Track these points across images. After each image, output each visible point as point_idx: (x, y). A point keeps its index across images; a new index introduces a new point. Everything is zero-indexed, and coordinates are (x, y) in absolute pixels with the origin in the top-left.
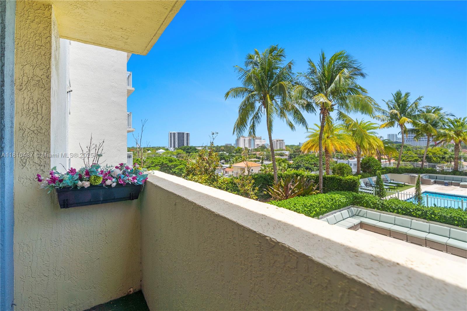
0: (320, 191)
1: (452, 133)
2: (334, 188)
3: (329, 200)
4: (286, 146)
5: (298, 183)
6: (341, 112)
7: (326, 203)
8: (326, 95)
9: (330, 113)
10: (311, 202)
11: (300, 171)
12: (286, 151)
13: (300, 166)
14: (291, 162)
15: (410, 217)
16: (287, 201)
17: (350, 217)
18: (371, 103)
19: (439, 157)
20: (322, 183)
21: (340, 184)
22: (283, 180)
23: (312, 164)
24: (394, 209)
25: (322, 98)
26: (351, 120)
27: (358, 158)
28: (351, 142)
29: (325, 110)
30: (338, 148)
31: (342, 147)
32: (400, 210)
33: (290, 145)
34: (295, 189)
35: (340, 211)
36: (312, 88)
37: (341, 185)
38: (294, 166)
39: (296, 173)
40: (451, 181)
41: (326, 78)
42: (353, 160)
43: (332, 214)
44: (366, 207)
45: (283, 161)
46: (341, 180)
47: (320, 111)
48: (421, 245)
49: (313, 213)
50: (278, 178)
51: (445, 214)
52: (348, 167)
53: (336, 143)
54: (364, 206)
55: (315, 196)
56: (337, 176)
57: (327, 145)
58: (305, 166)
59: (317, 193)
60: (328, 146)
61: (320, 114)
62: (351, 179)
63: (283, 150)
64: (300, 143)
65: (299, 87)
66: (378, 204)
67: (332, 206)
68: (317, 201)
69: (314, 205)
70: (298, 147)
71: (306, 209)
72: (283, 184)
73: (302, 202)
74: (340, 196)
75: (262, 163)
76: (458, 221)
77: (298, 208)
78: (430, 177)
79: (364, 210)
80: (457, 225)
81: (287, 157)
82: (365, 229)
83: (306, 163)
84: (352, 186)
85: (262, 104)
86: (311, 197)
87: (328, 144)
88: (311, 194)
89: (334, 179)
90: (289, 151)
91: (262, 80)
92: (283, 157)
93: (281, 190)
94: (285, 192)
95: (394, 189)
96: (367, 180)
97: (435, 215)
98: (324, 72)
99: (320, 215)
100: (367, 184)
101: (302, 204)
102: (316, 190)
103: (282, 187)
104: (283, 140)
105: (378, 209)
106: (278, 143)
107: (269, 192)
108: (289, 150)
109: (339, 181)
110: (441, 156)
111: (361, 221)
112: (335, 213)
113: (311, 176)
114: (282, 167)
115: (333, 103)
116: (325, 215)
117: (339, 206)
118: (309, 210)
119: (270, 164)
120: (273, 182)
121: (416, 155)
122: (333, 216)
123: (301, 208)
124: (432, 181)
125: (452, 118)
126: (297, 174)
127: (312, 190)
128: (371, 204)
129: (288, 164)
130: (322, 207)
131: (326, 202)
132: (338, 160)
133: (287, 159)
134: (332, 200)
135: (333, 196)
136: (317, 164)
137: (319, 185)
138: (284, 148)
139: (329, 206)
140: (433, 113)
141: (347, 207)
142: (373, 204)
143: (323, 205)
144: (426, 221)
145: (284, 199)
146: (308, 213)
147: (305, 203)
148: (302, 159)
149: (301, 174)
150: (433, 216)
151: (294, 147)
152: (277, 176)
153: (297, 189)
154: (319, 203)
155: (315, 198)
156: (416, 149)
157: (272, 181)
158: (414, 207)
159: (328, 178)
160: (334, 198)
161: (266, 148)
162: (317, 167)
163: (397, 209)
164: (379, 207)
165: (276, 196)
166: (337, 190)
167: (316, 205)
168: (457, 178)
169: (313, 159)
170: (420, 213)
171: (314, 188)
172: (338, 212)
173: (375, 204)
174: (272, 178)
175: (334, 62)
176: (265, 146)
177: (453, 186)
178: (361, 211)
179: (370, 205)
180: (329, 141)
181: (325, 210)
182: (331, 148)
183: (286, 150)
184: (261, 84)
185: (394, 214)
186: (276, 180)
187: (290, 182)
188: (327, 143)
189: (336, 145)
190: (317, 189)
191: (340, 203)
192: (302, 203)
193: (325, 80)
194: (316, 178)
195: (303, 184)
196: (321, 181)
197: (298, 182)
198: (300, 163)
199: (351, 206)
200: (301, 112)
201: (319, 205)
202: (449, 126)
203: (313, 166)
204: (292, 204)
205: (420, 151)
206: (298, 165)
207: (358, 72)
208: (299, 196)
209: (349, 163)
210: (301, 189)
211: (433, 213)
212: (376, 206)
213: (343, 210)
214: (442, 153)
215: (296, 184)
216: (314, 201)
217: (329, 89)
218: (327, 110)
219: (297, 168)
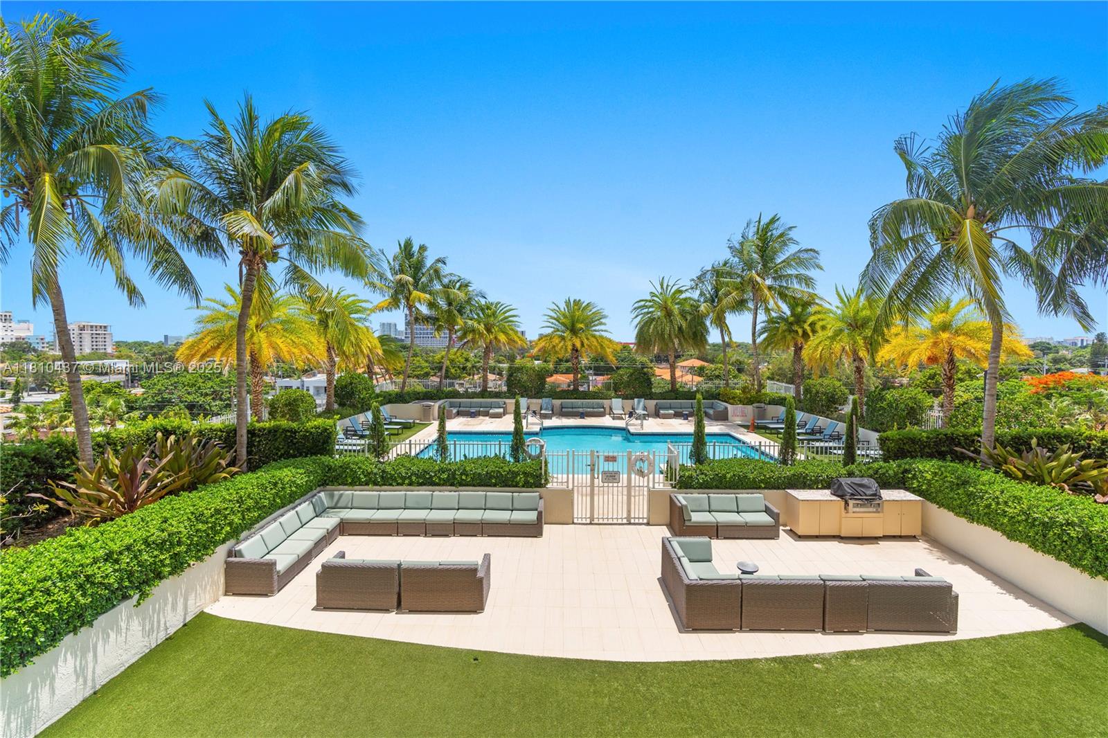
0: (239, 467)
1: (482, 327)
2: (277, 454)
3: (267, 487)
4: (118, 344)
5: (170, 456)
6: (296, 267)
7: (257, 497)
8: (258, 217)
9: (268, 264)
10: (217, 503)
11: (176, 419)
12: (116, 360)
13: (169, 401)
14: (138, 391)
15: (430, 487)
16: (132, 518)
17: (317, 516)
18: (363, 252)
19: (459, 367)
20: (245, 446)
21: (292, 441)
22: (116, 452)
23: (207, 395)
24: (404, 478)
25: (250, 225)
26: (319, 288)
27: (330, 374)
28: (314, 339)
29: (254, 255)
30: (286, 353)
31: (296, 351)
32: (414, 478)
33: (130, 340)
34: (160, 475)
35: (293, 508)
36: (216, 189)
37: (295, 444)
38: (146, 403)
39: (161, 425)
40: (478, 409)
41: (257, 173)
42: (313, 379)
43: (275, 520)
44: (351, 484)
45: (108, 392)
46: (293, 432)
47: (241, 257)
48: (446, 536)
49: (224, 531)
50: (94, 450)
51: (479, 471)
52: (308, 398)
53: (279, 341)
54: (346, 485)
55: (228, 484)
56: (284, 423)
57: (257, 346)
58: (186, 401)
59: (233, 475)
60: (260, 349)
61: (240, 264)
62: (317, 427)
63: (105, 356)
64: (166, 337)
65: (177, 177)
66: (376, 474)
67: (274, 500)
68: (235, 497)
69: (226, 509)
70: (160, 347)
71: (200, 526)
72: (115, 463)
73: (187, 511)
74: (293, 470)
75: (16, 400)
76: (496, 478)
77: (176, 530)
78: (452, 405)
79: (348, 493)
80: (495, 485)
81: (122, 378)
82: (349, 535)
83: (189, 393)
84: (320, 443)
85: (19, 200)
86: (215, 490)
87: (260, 343)
88: (215, 482)
89: (276, 431)
90: (128, 361)
91: (20, 118)
92: (107, 377)
93: (110, 489)
94: (123, 489)
95: (398, 434)
96: (347, 422)
97: (467, 475)
98: (253, 154)
99: (242, 531)
100: (347, 431)
101: (190, 515)
102: (229, 465)
103: (111, 474)
104: (105, 327)
105: (375, 484)
106: (83, 336)
107: (58, 498)
108: (129, 357)
109: (289, 434)
110: (461, 366)
111: (342, 519)
112: (282, 515)
113: (211, 429)
114: (106, 409)
115: (278, 241)
116: (257, 526)
117: (290, 496)
118: (211, 528)
119: (49, 403)
120: (73, 464)
121: (427, 364)
122: (277, 523)
123: (185, 527)
124: (455, 411)
125: (483, 301)
126: (165, 429)
127: (219, 468)
128: (362, 476)
129: (127, 401)
130: (248, 510)
131: (259, 494)
132: (278, 380)
133: (122, 384)
134: (275, 484)
135: (278, 473)
136: (222, 394)
137: (236, 451)
138: (109, 350)
139: (266, 503)
140: (459, 289)
141: (310, 494)
142: (365, 476)
143: (250, 503)
144: (454, 488)
145: (123, 513)
146: (208, 535)
147: (197, 509)
148: (175, 383)
149: (179, 428)
150: (464, 477)
151: (146, 348)
152: (91, 444)
153: (168, 473)
154: (240, 501)
155: (228, 490)
156: (427, 354)
157: (67, 462)
158: (437, 468)
159: (259, 430)
160: (280, 479)
161: (35, 350)
162: (221, 400)
163: (410, 477)
164: (376, 479)
165: (87, 509)
166: (287, 456)
167: (232, 508)
168: (486, 402)
169: (210, 379)
170: (445, 476)
171: (223, 463)
172: (289, 510)
173: (369, 474)
174: (69, 452)
175: (280, 135)
176: (26, 343)
177: (481, 417)
178: (341, 496)
179: (359, 479)
180: (262, 335)
181: (256, 514)
182: (267, 354)
183: (119, 358)
184: (15, 129)
185: (405, 487)
186: (89, 457)
187: (143, 456)
188: (255, 339)
189: (281, 345)
190: (232, 463)
191: (294, 489)
192: (187, 513)
193: (256, 177)
194: (227, 432)
195: (188, 457)
196: (243, 438)
197: (171, 451)
198: (169, 393)
199: (318, 489)
200: (180, 252)
201: (239, 507)
202: (478, 315)
203: (209, 398)
204: (155, 522)
205: (433, 357)
206: (162, 398)
207: (336, 178)
208: (177, 495)
209: (303, 386)
210: (181, 470)
211: (464, 473)
212: (370, 479)
213: (300, 504)
214: (463, 360)
215: (165, 461)
216: (225, 498)
217: (268, 203)
218: (261, 258)
219: (159, 407)
